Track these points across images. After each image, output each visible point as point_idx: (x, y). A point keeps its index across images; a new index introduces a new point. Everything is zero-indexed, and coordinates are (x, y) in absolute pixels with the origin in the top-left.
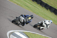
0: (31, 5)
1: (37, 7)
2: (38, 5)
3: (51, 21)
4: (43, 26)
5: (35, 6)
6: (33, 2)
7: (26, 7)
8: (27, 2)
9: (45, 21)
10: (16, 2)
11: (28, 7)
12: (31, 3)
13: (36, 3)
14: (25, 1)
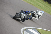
0: (43, 5)
1: (48, 6)
2: (49, 5)
3: (43, 12)
4: (35, 17)
5: (46, 5)
6: (45, 2)
7: (38, 6)
8: (39, 2)
9: (37, 12)
10: (30, 2)
11: (40, 6)
12: (43, 3)
13: (47, 3)
14: (38, 1)
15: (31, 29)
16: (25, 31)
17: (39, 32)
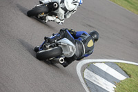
15: (105, 63)
16: (86, 70)
17: (126, 72)
